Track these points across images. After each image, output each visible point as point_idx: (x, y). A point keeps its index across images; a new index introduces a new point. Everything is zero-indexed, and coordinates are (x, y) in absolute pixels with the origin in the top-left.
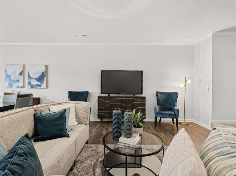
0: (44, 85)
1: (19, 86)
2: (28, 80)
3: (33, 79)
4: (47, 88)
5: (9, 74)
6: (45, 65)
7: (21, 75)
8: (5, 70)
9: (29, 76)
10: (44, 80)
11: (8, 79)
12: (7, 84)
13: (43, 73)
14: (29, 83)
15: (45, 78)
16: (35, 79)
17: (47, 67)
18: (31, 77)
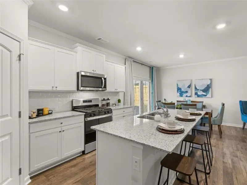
0: (209, 95)
1: (188, 96)
2: (195, 91)
3: (199, 90)
4: (212, 97)
5: (180, 87)
6: (210, 79)
7: (189, 88)
8: (177, 85)
9: (196, 88)
10: (209, 91)
11: (179, 91)
12: (179, 94)
13: (208, 85)
14: (196, 94)
15: (210, 90)
16: (201, 90)
17: (211, 80)
18: (198, 89)
